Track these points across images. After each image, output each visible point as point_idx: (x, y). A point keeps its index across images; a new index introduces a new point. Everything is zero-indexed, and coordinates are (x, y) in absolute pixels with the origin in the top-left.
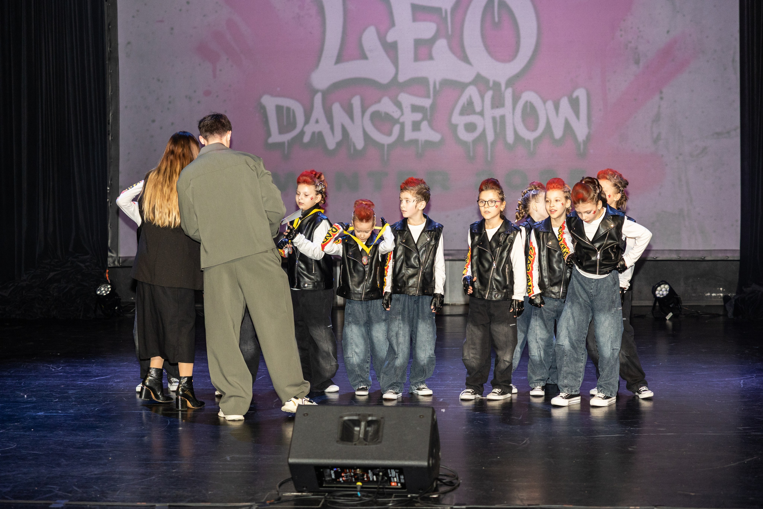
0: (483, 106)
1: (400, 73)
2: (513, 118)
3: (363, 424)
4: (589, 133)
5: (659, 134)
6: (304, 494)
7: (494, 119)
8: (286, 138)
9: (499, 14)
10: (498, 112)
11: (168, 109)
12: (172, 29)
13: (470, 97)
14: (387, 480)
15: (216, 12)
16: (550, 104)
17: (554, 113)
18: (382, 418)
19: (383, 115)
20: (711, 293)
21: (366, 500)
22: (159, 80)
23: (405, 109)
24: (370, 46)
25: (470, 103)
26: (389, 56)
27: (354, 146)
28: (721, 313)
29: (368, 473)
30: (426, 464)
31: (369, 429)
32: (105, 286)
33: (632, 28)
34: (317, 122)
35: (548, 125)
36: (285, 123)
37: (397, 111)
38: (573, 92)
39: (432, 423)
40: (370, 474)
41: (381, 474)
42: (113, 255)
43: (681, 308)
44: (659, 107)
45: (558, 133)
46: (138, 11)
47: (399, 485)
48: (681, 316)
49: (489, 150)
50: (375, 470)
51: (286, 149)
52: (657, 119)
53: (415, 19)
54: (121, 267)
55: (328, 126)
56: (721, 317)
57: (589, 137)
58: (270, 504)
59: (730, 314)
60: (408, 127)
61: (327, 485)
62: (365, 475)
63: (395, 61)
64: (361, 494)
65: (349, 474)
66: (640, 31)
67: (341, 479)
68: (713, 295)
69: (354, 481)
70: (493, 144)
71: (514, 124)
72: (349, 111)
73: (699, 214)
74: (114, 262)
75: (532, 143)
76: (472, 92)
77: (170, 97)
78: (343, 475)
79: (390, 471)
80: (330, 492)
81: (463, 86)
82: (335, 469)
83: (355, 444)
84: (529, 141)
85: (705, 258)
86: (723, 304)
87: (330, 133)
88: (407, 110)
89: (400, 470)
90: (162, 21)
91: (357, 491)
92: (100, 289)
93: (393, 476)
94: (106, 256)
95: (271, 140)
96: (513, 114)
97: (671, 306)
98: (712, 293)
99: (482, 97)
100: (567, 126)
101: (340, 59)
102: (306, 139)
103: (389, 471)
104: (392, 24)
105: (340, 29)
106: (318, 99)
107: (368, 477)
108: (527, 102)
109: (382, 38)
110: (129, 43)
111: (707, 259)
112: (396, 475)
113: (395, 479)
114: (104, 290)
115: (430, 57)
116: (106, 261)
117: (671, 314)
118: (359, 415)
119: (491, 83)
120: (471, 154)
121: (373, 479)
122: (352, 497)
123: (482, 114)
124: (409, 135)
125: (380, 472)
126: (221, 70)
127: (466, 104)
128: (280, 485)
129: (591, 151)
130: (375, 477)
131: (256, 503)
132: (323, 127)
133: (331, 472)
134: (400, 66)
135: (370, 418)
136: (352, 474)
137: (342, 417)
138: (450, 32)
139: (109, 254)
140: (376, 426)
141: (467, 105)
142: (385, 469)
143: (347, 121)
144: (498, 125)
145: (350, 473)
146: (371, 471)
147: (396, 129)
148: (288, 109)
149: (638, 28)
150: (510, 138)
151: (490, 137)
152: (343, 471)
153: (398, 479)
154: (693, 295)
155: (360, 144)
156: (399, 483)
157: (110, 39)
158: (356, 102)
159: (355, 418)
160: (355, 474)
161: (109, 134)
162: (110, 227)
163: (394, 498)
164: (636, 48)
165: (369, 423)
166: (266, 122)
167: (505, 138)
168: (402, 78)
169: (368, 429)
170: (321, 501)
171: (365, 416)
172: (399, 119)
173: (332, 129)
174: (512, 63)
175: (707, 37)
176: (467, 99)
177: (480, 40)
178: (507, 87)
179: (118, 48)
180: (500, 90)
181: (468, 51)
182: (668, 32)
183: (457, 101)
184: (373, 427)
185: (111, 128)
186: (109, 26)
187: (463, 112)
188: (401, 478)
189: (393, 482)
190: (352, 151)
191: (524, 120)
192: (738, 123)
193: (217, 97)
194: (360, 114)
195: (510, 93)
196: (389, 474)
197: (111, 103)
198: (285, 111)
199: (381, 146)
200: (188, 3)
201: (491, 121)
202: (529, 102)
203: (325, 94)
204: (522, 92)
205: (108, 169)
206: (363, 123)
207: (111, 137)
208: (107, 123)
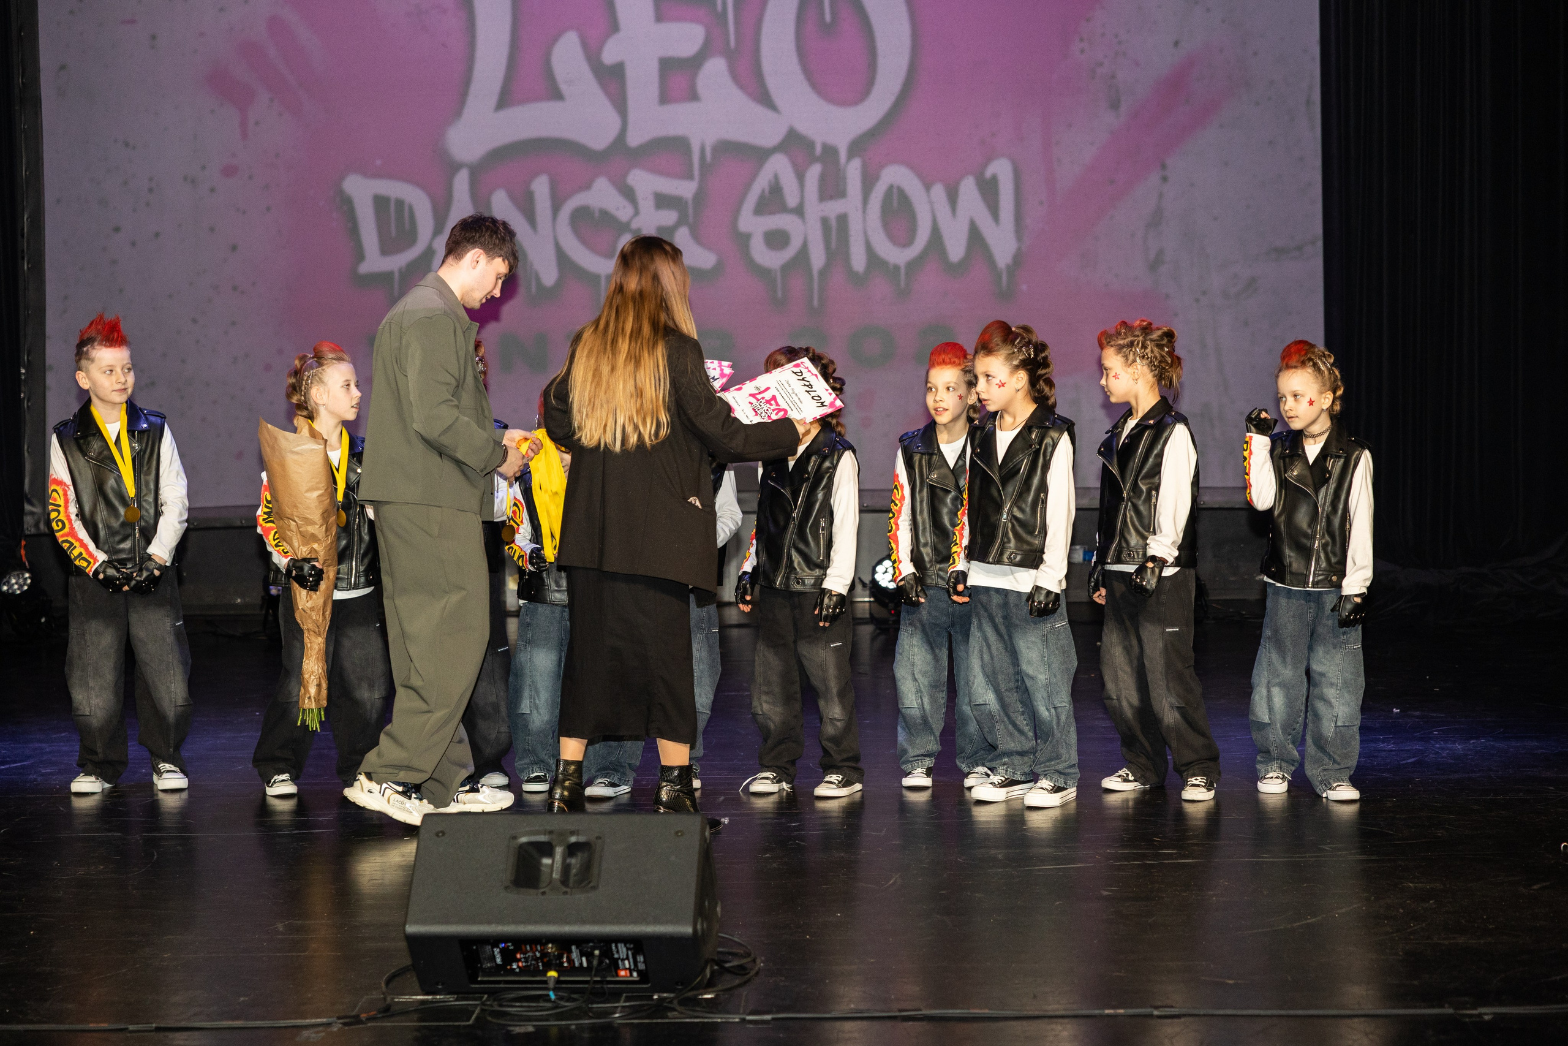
0: (802, 197)
1: (630, 128)
2: (864, 220)
3: (559, 851)
4: (1019, 249)
5: (1160, 252)
6: (438, 997)
7: (825, 221)
8: (395, 263)
9: (832, 6)
10: (833, 208)
11: (148, 204)
12: (154, 37)
13: (776, 177)
14: (609, 966)
15: (246, 2)
16: (939, 191)
17: (948, 209)
18: (598, 838)
19: (597, 215)
21: (565, 1006)
22: (127, 145)
23: (641, 203)
24: (568, 73)
25: (776, 189)
26: (607, 92)
27: (538, 279)
29: (570, 952)
30: (689, 930)
31: (573, 861)
32: (18, 575)
33: (1103, 35)
35: (936, 236)
36: (394, 233)
37: (624, 207)
38: (985, 165)
39: (702, 846)
40: (575, 954)
41: (597, 952)
42: (34, 510)
44: (1161, 196)
45: (956, 250)
47: (635, 974)
48: (1208, 622)
49: (815, 287)
50: (584, 945)
51: (396, 283)
52: (1156, 220)
53: (660, 17)
57: (1018, 259)
58: (369, 1019)
61: (485, 979)
62: (565, 956)
63: (620, 103)
64: (555, 995)
65: (530, 954)
66: (1120, 43)
67: (515, 966)
69: (541, 968)
70: (823, 273)
71: (865, 233)
72: (525, 207)
74: (37, 525)
75: (903, 271)
76: (779, 166)
77: (151, 179)
78: (519, 956)
79: (617, 947)
80: (492, 993)
81: (760, 155)
82: (501, 945)
83: (544, 893)
84: (897, 268)
88: (646, 204)
89: (637, 944)
90: (131, 22)
91: (548, 989)
92: (8, 582)
93: (622, 957)
94: (21, 512)
95: (364, 268)
96: (864, 212)
99: (800, 177)
100: (975, 236)
101: (505, 100)
103: (613, 945)
104: (615, 27)
105: (505, 37)
106: (461, 182)
107: (570, 960)
108: (891, 187)
109: (592, 55)
110: (63, 67)
112: (627, 955)
113: (626, 962)
114: (16, 583)
115: (693, 96)
116: (21, 522)
118: (551, 832)
119: (818, 149)
120: (780, 294)
121: (581, 964)
122: (538, 1002)
123: (799, 211)
125: (595, 948)
127: (767, 192)
128: (388, 983)
129: (1024, 287)
130: (584, 959)
131: (339, 1018)
133: (493, 952)
134: (631, 115)
135: (573, 839)
136: (538, 955)
137: (515, 838)
138: (732, 44)
139: (27, 507)
140: (586, 855)
141: (770, 193)
142: (606, 942)
143: (522, 227)
144: (834, 233)
145: (534, 952)
146: (577, 948)
148: (400, 203)
149: (1116, 36)
150: (858, 261)
151: (818, 258)
152: (518, 949)
153: (632, 964)
154: (1231, 579)
155: (549, 275)
156: (634, 971)
157: (23, 59)
158: (541, 187)
159: (542, 838)
160: (544, 954)
161: (23, 258)
162: (28, 452)
163: (625, 1002)
164: (1113, 77)
165: (572, 850)
166: (353, 230)
167: (847, 261)
168: (634, 139)
169: (568, 861)
170: (473, 1012)
171: (563, 835)
172: (628, 224)
174: (860, 107)
175: (1255, 54)
176: (770, 182)
177: (794, 59)
178: (851, 155)
179: (39, 78)
180: (836, 162)
181: (771, 83)
182: (1176, 44)
183: (748, 186)
184: (579, 858)
185: (28, 243)
186: (20, 32)
187: (761, 209)
188: (638, 960)
189: (622, 970)
190: (534, 289)
191: (886, 224)
192: (1318, 229)
193: (250, 178)
194: (548, 212)
195: (857, 169)
196: (615, 952)
197: (27, 192)
198: (393, 208)
199: (594, 278)
201: (819, 226)
202: (896, 186)
203: (476, 172)
204: (882, 166)
205: (22, 331)
206: (554, 231)
207: (28, 264)
208: (19, 235)
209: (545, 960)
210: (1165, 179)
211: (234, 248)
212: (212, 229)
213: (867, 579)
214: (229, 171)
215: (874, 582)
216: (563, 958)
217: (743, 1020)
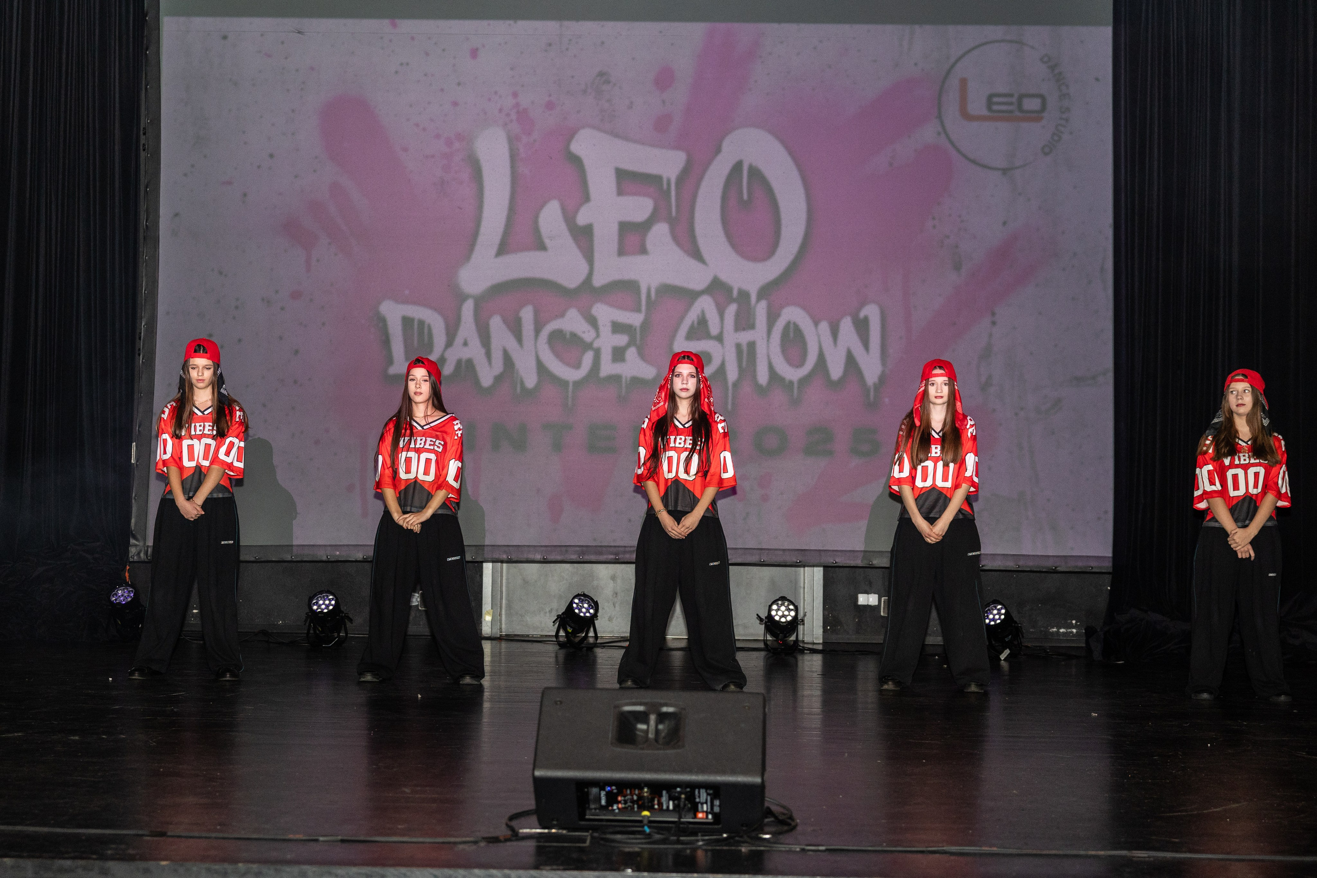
0: (722, 328)
1: (595, 273)
2: (768, 346)
3: (653, 718)
4: (883, 372)
5: (989, 378)
6: (553, 830)
7: (738, 346)
9: (749, 188)
10: (745, 337)
11: (234, 318)
12: (245, 195)
13: (703, 312)
14: (691, 809)
15: (315, 171)
16: (824, 326)
17: (831, 340)
18: (683, 709)
19: (568, 336)
20: (1058, 626)
21: (658, 837)
22: (221, 273)
23: (601, 328)
24: (551, 231)
25: (702, 321)
26: (579, 247)
27: (522, 383)
29: (661, 796)
30: (757, 780)
31: (661, 727)
32: (123, 590)
33: (950, 216)
34: (465, 344)
35: (821, 359)
37: (589, 332)
38: (860, 309)
40: (664, 799)
41: (683, 797)
42: (135, 543)
43: (1021, 643)
44: (991, 335)
45: (836, 370)
46: (193, 166)
47: (710, 816)
48: (1022, 655)
49: (730, 395)
50: (673, 790)
52: (986, 354)
53: (620, 192)
55: (483, 351)
57: (883, 379)
58: (506, 840)
59: (1097, 655)
60: (606, 356)
61: (591, 817)
62: (656, 799)
63: (589, 255)
64: (649, 831)
65: (629, 797)
66: (962, 221)
67: (615, 807)
68: (1062, 630)
69: (636, 809)
70: (735, 385)
71: (768, 356)
72: (516, 329)
73: (1048, 500)
74: (139, 554)
75: (796, 385)
76: (706, 304)
77: (237, 299)
78: (620, 798)
79: (699, 793)
80: (596, 829)
81: (692, 296)
82: (608, 789)
83: (641, 749)
84: (791, 382)
85: (1058, 569)
87: (485, 360)
88: (605, 329)
89: (716, 790)
90: (229, 183)
91: (642, 825)
92: (116, 595)
93: (702, 801)
94: (128, 544)
95: (392, 371)
96: (768, 341)
97: (1007, 639)
98: (1061, 628)
99: (721, 313)
100: (850, 360)
101: (503, 249)
102: (448, 370)
103: (697, 791)
104: (587, 198)
105: (505, 203)
106: (468, 309)
107: (660, 804)
108: (788, 323)
109: (569, 219)
110: (176, 215)
112: (707, 800)
113: (705, 806)
114: (122, 595)
115: (643, 250)
116: (127, 552)
117: (1007, 652)
118: (645, 704)
119: (735, 293)
121: (668, 807)
122: (635, 836)
123: (719, 338)
124: (608, 368)
125: (681, 793)
127: (696, 323)
129: (887, 400)
130: (671, 803)
132: (475, 351)
133: (600, 794)
134: (597, 263)
135: (665, 709)
136: (635, 798)
137: (618, 707)
138: (674, 213)
139: (132, 541)
140: (674, 722)
141: (698, 324)
142: (691, 788)
143: (510, 343)
144: (745, 355)
145: (633, 796)
146: (667, 792)
147: (588, 359)
148: (421, 323)
149: (960, 216)
150: (763, 377)
151: (732, 374)
152: (620, 793)
153: (709, 807)
154: (1031, 630)
155: (531, 381)
156: (710, 813)
157: (147, 209)
158: (527, 315)
159: (640, 708)
160: (640, 797)
161: (139, 355)
162: (134, 500)
164: (957, 247)
166: (385, 342)
167: (754, 376)
168: (598, 281)
169: (659, 726)
170: (585, 839)
171: (656, 706)
172: (591, 344)
173: (488, 355)
174: (768, 263)
175: (1063, 233)
176: (698, 316)
177: (719, 226)
178: (759, 298)
179: (159, 222)
180: (749, 303)
181: (702, 243)
182: (1004, 223)
183: (682, 318)
185: (143, 344)
186: (147, 188)
187: (690, 336)
188: (715, 804)
189: (700, 812)
190: (519, 390)
191: (784, 350)
192: (1110, 364)
193: (311, 300)
194: (532, 333)
195: (763, 308)
196: (697, 797)
197: (145, 305)
198: (416, 326)
199: (564, 384)
200: (271, 156)
201: (733, 350)
202: (792, 322)
203: (480, 301)
204: (782, 307)
205: (135, 409)
206: (536, 347)
207: (143, 359)
208: (137, 337)
209: (640, 803)
211: (297, 352)
212: (281, 338)
213: (764, 615)
214: (296, 295)
215: (770, 617)
216: (654, 801)
217: (803, 850)
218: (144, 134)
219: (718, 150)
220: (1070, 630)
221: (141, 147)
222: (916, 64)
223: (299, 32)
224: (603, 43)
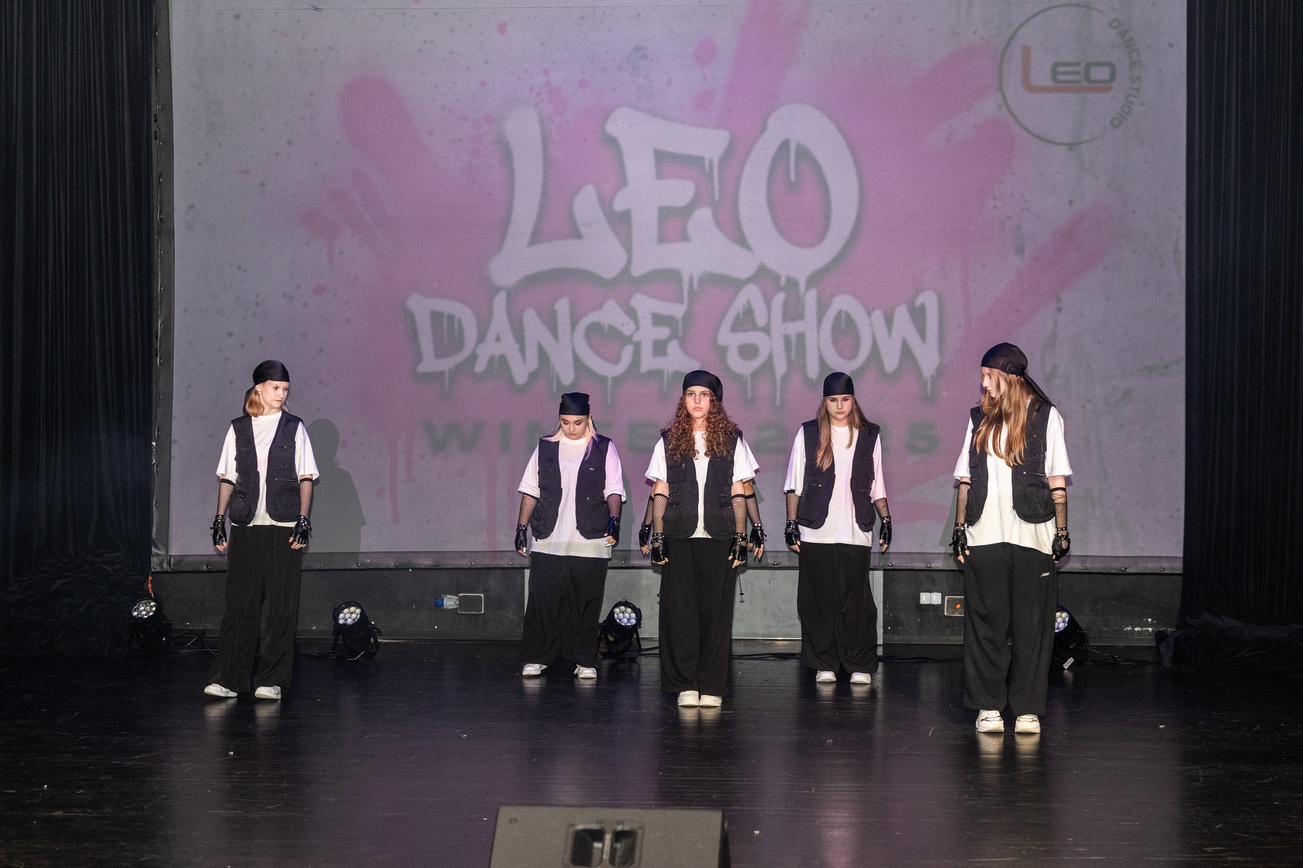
0: (769, 318)
1: (634, 262)
2: (818, 338)
3: (608, 837)
4: (941, 363)
5: (1055, 367)
7: (787, 338)
8: (446, 364)
9: (796, 168)
10: (794, 328)
11: (254, 315)
12: (263, 185)
13: (749, 302)
15: (337, 158)
16: (878, 316)
17: (885, 330)
18: (640, 827)
19: (606, 330)
20: (1134, 626)
22: (240, 268)
23: (641, 320)
24: (587, 218)
25: (749, 312)
26: (617, 234)
27: (558, 380)
28: (1150, 659)
31: (618, 845)
32: (145, 604)
33: (1012, 195)
34: (498, 339)
35: (875, 350)
36: (446, 341)
37: (628, 324)
38: (916, 296)
39: (722, 836)
42: (159, 552)
43: (1087, 651)
44: (1056, 323)
45: (891, 362)
46: (207, 155)
48: (1087, 663)
49: (778, 389)
51: (447, 381)
52: (1051, 342)
53: (660, 176)
54: (173, 572)
55: (516, 346)
56: (1150, 667)
57: (940, 371)
59: (1166, 662)
60: (647, 350)
63: (627, 243)
66: (1026, 201)
68: (1137, 629)
70: (784, 379)
71: (819, 348)
72: (551, 322)
73: (1117, 498)
74: (161, 564)
76: (751, 294)
77: (257, 296)
81: (737, 285)
85: (1127, 570)
86: (1155, 645)
87: (518, 356)
88: (646, 322)
90: (246, 172)
92: (137, 609)
94: (149, 554)
95: (422, 368)
96: (818, 331)
97: (1071, 647)
98: (1136, 627)
99: (768, 303)
100: (906, 351)
101: (536, 238)
102: (480, 366)
104: (624, 182)
105: (538, 188)
106: (500, 302)
108: (840, 312)
109: (606, 205)
110: (192, 207)
111: (1129, 571)
114: (144, 610)
115: (685, 238)
116: (149, 562)
117: (1071, 660)
118: (600, 822)
119: (783, 281)
120: (749, 395)
123: (767, 330)
124: (648, 363)
126: (341, 253)
127: (741, 315)
129: (945, 393)
132: (508, 347)
134: (635, 252)
135: (620, 828)
137: (573, 824)
138: (717, 197)
139: (154, 550)
140: (629, 841)
141: (744, 315)
143: (545, 337)
144: (794, 347)
147: (627, 353)
148: (451, 318)
149: (1022, 196)
150: (813, 370)
151: (780, 368)
154: (1104, 629)
155: (567, 376)
157: (160, 200)
158: (562, 307)
159: (594, 826)
161: (157, 355)
162: (156, 507)
164: (1019, 228)
166: (414, 337)
167: (804, 367)
168: (637, 270)
169: (616, 846)
171: (611, 824)
172: (631, 336)
173: (522, 350)
174: (817, 248)
175: (1134, 212)
176: (744, 306)
177: (765, 209)
178: (808, 288)
179: (173, 215)
180: (797, 291)
181: (747, 228)
182: (1071, 203)
183: (726, 309)
184: (623, 844)
185: (160, 344)
186: (160, 178)
187: (736, 327)
190: (555, 387)
191: (835, 342)
192: (1182, 353)
193: (335, 295)
194: (568, 327)
195: (813, 297)
197: (161, 303)
198: (445, 321)
199: (603, 379)
200: (290, 142)
201: (782, 341)
202: (844, 311)
203: (512, 294)
204: (833, 295)
205: (154, 412)
206: (572, 342)
207: (160, 360)
208: (154, 336)
210: (1059, 310)
211: (321, 350)
212: (304, 335)
214: (319, 290)
218: (156, 121)
219: (763, 129)
220: (1146, 629)
221: (153, 134)
222: (975, 32)
223: (316, 9)
224: (639, 15)
